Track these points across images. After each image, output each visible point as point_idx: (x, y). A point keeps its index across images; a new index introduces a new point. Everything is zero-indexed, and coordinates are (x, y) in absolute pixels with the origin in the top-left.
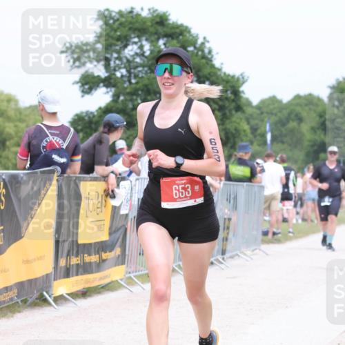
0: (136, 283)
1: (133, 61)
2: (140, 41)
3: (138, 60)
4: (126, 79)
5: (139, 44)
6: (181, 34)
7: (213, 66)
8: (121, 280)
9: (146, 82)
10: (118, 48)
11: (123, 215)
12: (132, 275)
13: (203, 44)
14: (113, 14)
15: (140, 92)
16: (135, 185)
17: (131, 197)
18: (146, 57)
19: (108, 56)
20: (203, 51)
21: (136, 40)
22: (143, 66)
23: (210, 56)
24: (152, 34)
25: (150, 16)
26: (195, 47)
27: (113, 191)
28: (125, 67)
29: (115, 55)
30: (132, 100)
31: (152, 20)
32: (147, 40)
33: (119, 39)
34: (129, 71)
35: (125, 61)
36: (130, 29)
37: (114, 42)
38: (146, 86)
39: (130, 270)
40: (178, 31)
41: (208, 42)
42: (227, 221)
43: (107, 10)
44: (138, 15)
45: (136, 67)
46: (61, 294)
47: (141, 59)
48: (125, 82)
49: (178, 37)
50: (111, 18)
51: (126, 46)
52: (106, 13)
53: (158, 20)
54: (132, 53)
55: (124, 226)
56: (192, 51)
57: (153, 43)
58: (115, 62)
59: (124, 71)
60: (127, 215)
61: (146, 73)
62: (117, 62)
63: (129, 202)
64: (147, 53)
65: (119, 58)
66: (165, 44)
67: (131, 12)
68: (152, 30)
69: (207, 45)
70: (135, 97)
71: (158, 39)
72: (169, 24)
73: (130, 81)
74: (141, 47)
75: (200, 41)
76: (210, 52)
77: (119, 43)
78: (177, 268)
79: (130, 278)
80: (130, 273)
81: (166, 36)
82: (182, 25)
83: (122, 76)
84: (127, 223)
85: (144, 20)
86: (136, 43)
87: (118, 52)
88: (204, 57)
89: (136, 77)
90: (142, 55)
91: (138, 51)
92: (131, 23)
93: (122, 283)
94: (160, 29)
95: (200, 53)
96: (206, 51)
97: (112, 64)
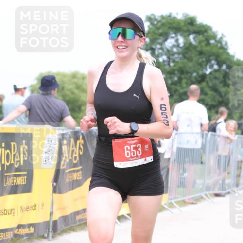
0: (175, 207)
1: (172, 50)
2: (176, 36)
3: (175, 50)
4: (166, 63)
5: (176, 38)
6: (206, 31)
7: (228, 54)
8: (165, 204)
9: (181, 65)
10: (160, 41)
11: (166, 159)
12: (173, 201)
13: (221, 38)
14: (157, 17)
15: (176, 72)
16: (175, 138)
17: (172, 146)
18: (181, 48)
19: (154, 47)
20: (221, 43)
21: (173, 35)
22: (179, 54)
23: (226, 47)
24: (184, 31)
25: (183, 19)
26: (216, 41)
27: (159, 142)
28: (166, 55)
29: (159, 46)
30: (170, 78)
31: (185, 21)
32: (181, 35)
33: (161, 35)
34: (168, 58)
35: (165, 50)
36: (169, 28)
37: (158, 37)
38: (180, 68)
39: (171, 197)
40: (203, 29)
41: (225, 37)
42: (240, 163)
43: (153, 14)
44: (175, 18)
45: (173, 55)
46: (122, 214)
47: (177, 49)
48: (165, 65)
49: (203, 34)
50: (156, 20)
51: (166, 40)
52: (152, 17)
53: (189, 21)
54: (171, 45)
55: (167, 166)
56: (214, 44)
57: (186, 37)
58: (158, 51)
59: (165, 58)
60: (169, 159)
61: (181, 59)
62: (161, 51)
63: (170, 150)
64: (182, 45)
65: (162, 49)
66: (194, 38)
67: (170, 16)
68: (185, 28)
69: (224, 39)
70: (172, 76)
71: (189, 35)
72: (197, 24)
73: (169, 64)
74: (177, 41)
75: (219, 36)
76: (226, 44)
77: (161, 38)
78: (204, 197)
79: (171, 203)
80: (171, 199)
81: (195, 32)
82: (206, 25)
83: (164, 61)
84: (169, 165)
85: (179, 22)
86: (173, 38)
87: (161, 44)
88: (222, 48)
89: (173, 61)
90: (178, 46)
91: (175, 43)
92: (170, 23)
93: (166, 206)
94: (191, 28)
95: (219, 45)
96: (224, 43)
97: (156, 52)
